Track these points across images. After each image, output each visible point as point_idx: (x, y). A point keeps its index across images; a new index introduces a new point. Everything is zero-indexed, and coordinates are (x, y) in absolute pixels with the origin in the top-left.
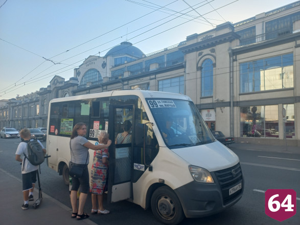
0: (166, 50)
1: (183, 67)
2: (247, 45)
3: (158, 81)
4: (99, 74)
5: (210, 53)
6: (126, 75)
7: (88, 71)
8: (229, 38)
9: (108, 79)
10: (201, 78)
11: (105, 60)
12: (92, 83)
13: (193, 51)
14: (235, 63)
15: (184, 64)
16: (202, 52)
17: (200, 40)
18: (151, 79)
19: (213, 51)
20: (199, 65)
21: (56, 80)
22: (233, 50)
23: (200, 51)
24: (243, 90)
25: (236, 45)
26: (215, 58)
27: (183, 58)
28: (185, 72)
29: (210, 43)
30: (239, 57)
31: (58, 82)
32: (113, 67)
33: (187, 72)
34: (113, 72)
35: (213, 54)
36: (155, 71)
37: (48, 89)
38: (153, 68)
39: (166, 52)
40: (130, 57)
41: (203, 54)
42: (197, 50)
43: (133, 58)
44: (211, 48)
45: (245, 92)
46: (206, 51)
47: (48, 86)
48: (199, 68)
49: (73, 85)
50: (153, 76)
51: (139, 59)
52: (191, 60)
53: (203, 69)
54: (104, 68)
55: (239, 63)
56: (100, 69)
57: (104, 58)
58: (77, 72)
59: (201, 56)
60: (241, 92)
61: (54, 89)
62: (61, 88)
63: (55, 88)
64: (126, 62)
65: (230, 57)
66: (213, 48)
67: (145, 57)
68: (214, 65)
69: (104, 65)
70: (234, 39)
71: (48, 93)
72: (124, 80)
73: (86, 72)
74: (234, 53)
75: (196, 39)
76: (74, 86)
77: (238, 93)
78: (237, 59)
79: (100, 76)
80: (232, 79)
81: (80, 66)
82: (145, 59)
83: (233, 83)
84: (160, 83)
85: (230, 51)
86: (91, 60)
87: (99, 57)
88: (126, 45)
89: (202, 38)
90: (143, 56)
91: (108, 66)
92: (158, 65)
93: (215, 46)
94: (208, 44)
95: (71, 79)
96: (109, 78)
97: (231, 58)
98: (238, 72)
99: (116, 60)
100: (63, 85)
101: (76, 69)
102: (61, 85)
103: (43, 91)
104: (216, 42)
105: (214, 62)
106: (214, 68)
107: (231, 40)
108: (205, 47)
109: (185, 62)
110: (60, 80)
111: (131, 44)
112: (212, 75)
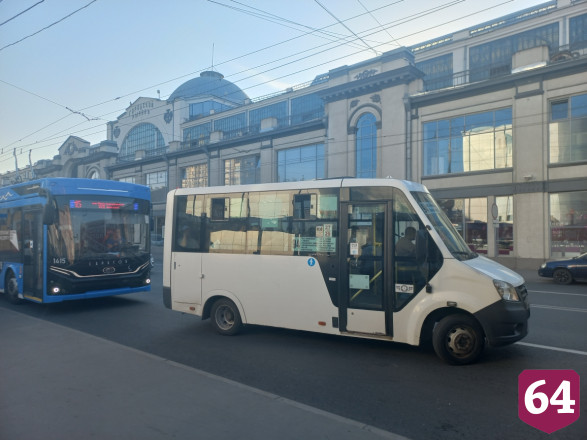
0: (290, 91)
1: (323, 126)
2: (437, 91)
3: (277, 151)
4: (159, 133)
5: (371, 102)
6: (215, 138)
7: (136, 127)
8: (405, 76)
9: (179, 146)
10: (356, 151)
11: (170, 107)
12: (147, 152)
13: (340, 97)
14: (415, 121)
15: (324, 120)
16: (357, 102)
17: (353, 78)
18: (263, 148)
19: (377, 99)
20: (352, 124)
21: (72, 144)
22: (411, 99)
23: (354, 99)
24: (429, 170)
25: (417, 90)
26: (380, 112)
27: (322, 109)
28: (326, 136)
29: (371, 84)
30: (423, 111)
31: (75, 149)
32: (187, 121)
33: (330, 137)
34: (187, 131)
35: (375, 104)
36: (271, 131)
37: (56, 163)
38: (267, 126)
39: (289, 96)
40: (221, 102)
41: (359, 104)
42: (348, 95)
43: (226, 104)
44: (373, 94)
45: (433, 174)
46: (365, 99)
47: (55, 157)
48: (352, 130)
49: (108, 156)
50: (267, 143)
51: (240, 106)
52: (338, 113)
53: (359, 132)
54: (168, 122)
55: (422, 123)
56: (160, 123)
57: (168, 102)
58: (114, 128)
59: (355, 108)
60: (426, 174)
61: (67, 163)
62: (83, 161)
63: (71, 160)
64: (212, 112)
65: (406, 111)
66: (377, 93)
67: (251, 103)
68: (379, 125)
69: (169, 117)
70: (413, 79)
71: (55, 170)
72: (210, 148)
73: (132, 130)
74: (414, 105)
75: (346, 76)
76: (109, 158)
77: (420, 176)
78: (419, 114)
79: (160, 139)
80: (409, 151)
81: (118, 118)
82: (250, 108)
83: (411, 159)
84: (281, 154)
85: (406, 101)
86: (141, 106)
87: (158, 100)
88: (211, 78)
89: (357, 74)
90: (247, 102)
91: (178, 119)
92: (275, 120)
93: (380, 90)
94: (368, 87)
95: (103, 144)
96: (181, 143)
97: (409, 113)
98: (420, 143)
99: (191, 106)
100: (87, 154)
101: (111, 124)
102: (82, 155)
103: (44, 166)
104: (382, 83)
105: (378, 119)
106: (379, 131)
107: (408, 81)
108: (362, 92)
109: (327, 118)
110: (80, 146)
111: (221, 76)
112: (374, 148)
